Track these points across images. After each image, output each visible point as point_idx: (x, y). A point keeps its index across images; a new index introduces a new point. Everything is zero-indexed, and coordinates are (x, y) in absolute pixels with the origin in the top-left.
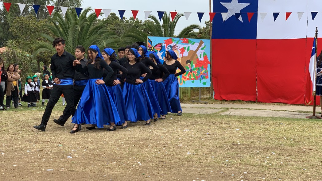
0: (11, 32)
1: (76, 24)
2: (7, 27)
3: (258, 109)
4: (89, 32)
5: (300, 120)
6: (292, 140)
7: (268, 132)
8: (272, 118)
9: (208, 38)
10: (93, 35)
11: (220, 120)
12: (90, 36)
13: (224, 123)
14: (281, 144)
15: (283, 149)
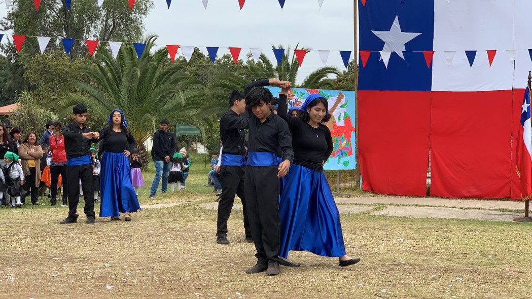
0: (27, 78)
1: (135, 65)
2: (19, 70)
3: (433, 206)
4: (155, 78)
5: (503, 223)
6: (490, 256)
7: (451, 243)
8: (458, 220)
9: (351, 89)
10: (163, 82)
11: (372, 225)
12: (157, 84)
13: (379, 230)
14: (473, 264)
15: (475, 272)
